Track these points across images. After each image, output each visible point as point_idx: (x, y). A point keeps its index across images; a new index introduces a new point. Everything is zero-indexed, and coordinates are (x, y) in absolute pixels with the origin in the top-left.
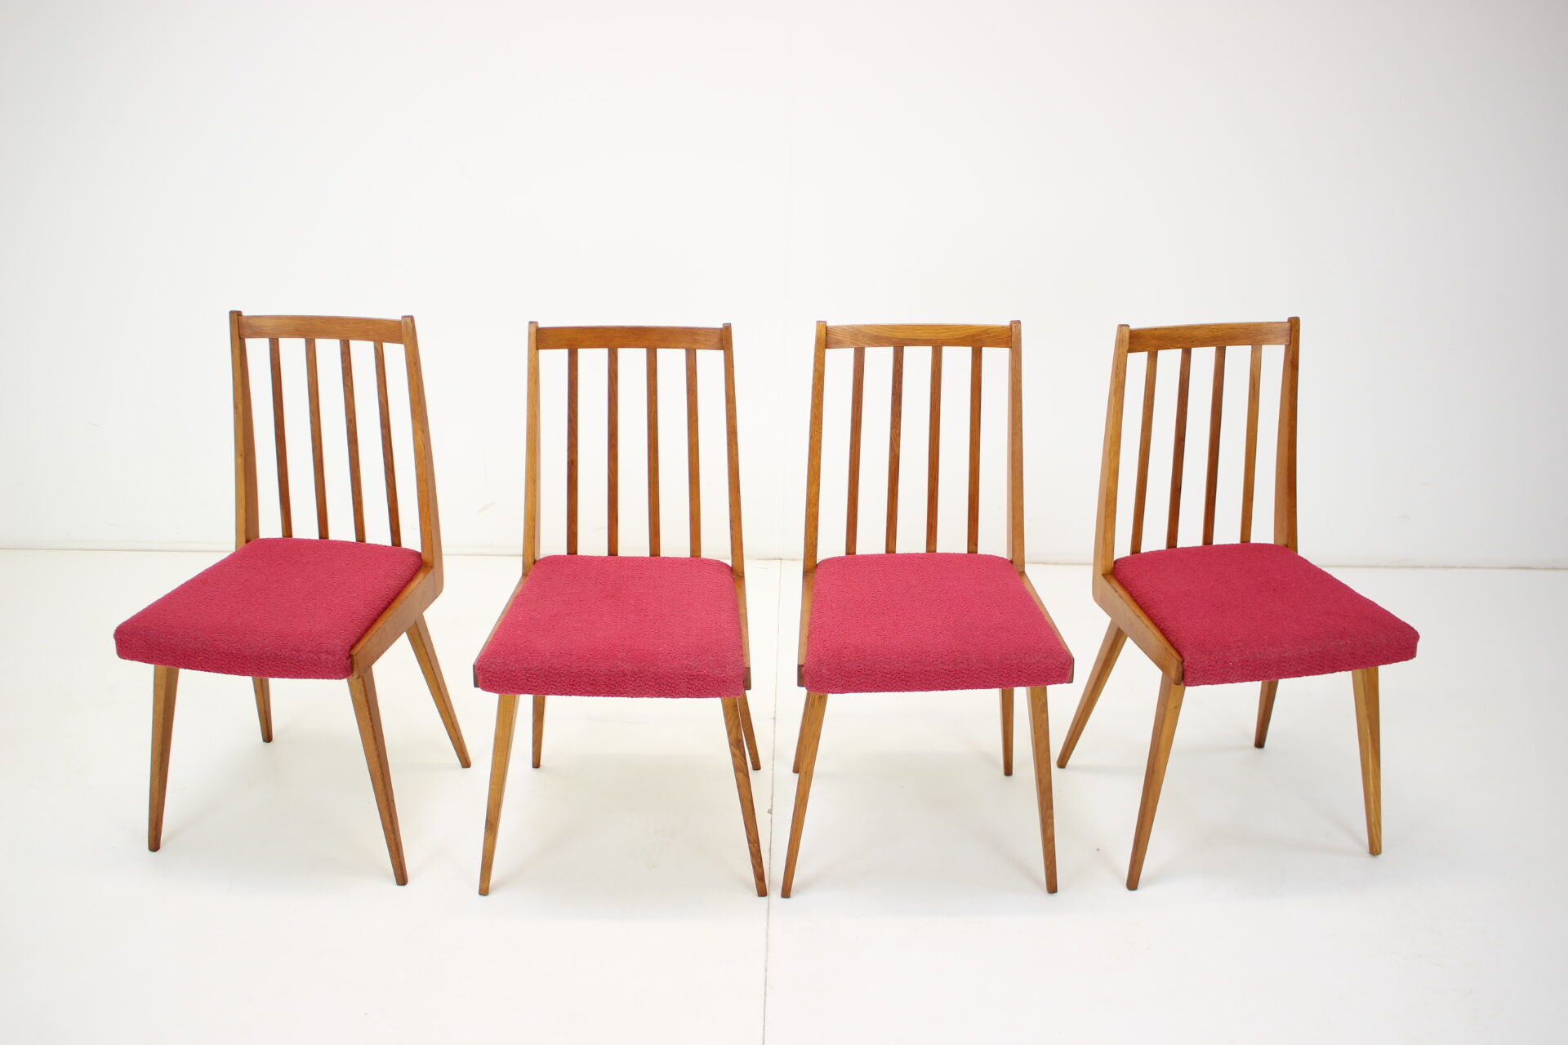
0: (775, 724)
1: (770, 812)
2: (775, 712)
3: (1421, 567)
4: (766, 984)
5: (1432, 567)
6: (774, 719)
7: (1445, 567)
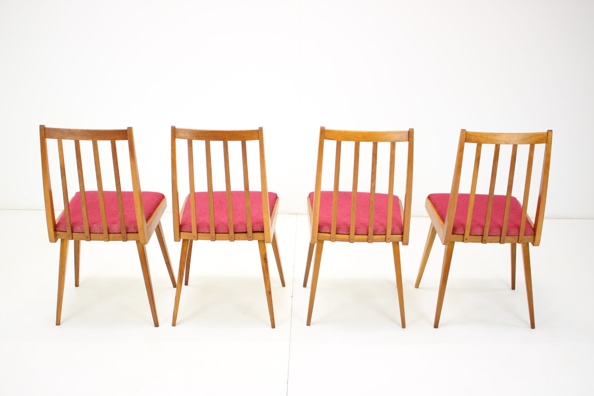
0: (294, 269)
1: (292, 297)
2: (294, 265)
3: (560, 218)
4: (289, 351)
5: (564, 218)
6: (294, 267)
7: (570, 219)
